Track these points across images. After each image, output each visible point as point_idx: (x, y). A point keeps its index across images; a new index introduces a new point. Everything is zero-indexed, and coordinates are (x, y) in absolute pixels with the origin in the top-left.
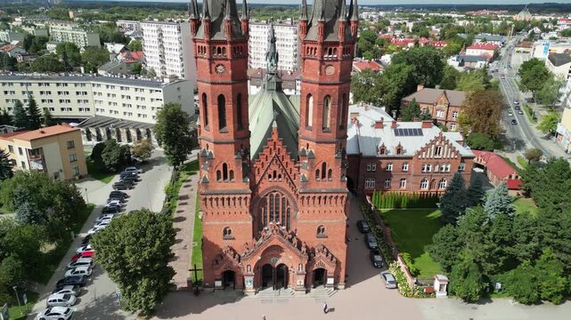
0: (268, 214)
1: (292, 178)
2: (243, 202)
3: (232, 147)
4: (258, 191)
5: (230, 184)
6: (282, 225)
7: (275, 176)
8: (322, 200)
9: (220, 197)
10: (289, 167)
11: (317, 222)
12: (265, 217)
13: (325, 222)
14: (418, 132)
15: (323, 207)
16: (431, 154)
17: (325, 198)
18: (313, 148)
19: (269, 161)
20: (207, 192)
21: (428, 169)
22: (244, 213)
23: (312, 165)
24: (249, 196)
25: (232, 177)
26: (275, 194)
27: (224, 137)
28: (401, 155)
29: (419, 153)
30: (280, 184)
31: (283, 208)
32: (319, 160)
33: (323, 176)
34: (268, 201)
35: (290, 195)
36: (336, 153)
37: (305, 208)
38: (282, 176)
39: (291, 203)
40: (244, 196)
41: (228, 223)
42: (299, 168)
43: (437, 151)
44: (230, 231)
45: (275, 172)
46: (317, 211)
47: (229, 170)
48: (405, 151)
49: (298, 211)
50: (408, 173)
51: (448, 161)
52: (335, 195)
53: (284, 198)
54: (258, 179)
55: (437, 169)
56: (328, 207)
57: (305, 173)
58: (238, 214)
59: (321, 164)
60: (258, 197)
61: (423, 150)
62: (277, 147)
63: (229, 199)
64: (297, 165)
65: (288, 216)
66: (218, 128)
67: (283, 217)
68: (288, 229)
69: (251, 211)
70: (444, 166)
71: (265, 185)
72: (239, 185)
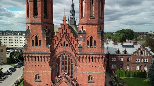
0: (61, 68)
1: (74, 46)
2: (46, 59)
3: (40, 27)
4: (55, 53)
5: (39, 48)
6: (69, 74)
7: (64, 45)
8: (91, 60)
9: (33, 55)
10: (73, 40)
11: (88, 73)
12: (59, 69)
13: (93, 73)
14: (132, 46)
15: (91, 64)
16: (139, 54)
17: (92, 58)
18: (85, 28)
19: (61, 37)
20: (27, 52)
21: (138, 61)
22: (46, 66)
23: (84, 38)
24: (49, 55)
25: (40, 44)
26: (64, 56)
27: (36, 20)
28: (126, 54)
29: (134, 53)
30: (68, 50)
31: (69, 64)
32: (88, 35)
33: (91, 45)
34: (61, 59)
35: (73, 56)
36: (98, 31)
37: (81, 64)
38: (69, 45)
39: (73, 61)
40: (46, 55)
41: (37, 71)
42: (78, 41)
43: (142, 53)
44: (39, 77)
45: (64, 43)
46: (88, 66)
47: (38, 40)
48: (128, 53)
49: (77, 66)
50: (130, 62)
51: (147, 57)
52: (98, 56)
53: (69, 58)
54: (55, 46)
55: (142, 61)
56: (94, 64)
57: (81, 43)
58: (43, 67)
59: (90, 37)
60: (55, 57)
61: (136, 52)
62: (66, 28)
63: (38, 57)
64: (77, 39)
65: (72, 69)
66: (33, 15)
67: (69, 69)
68: (71, 77)
69: (51, 65)
70: (145, 60)
71: (59, 50)
72: (44, 49)
